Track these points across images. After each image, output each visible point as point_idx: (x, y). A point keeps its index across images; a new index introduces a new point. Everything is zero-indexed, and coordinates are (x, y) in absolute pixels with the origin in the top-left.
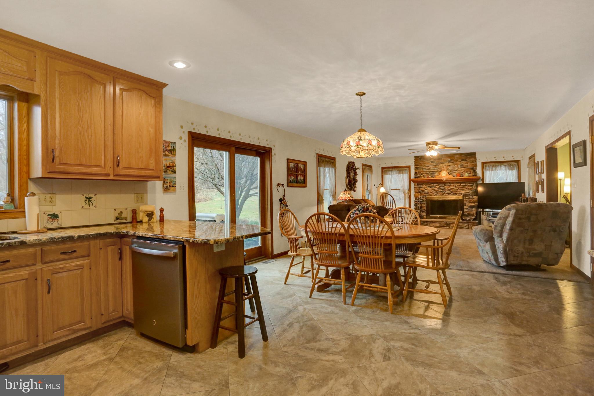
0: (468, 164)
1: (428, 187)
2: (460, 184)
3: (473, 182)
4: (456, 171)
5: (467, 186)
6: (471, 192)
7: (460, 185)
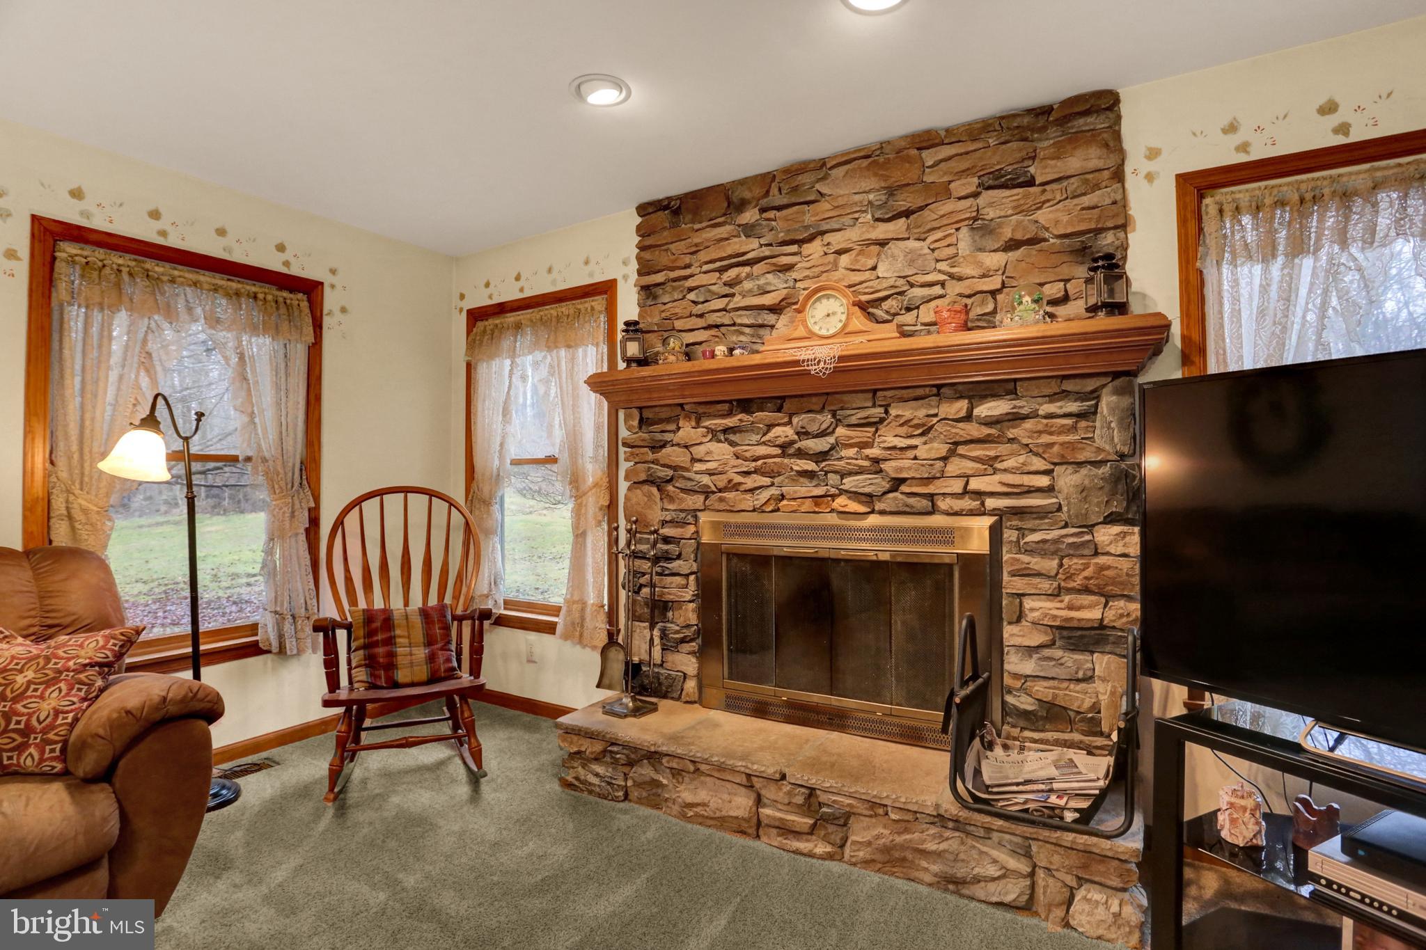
0: (1043, 216)
1: (714, 434)
2: (961, 406)
3: (1091, 385)
4: (937, 290)
5: (1029, 424)
6: (1068, 480)
7: (968, 417)
